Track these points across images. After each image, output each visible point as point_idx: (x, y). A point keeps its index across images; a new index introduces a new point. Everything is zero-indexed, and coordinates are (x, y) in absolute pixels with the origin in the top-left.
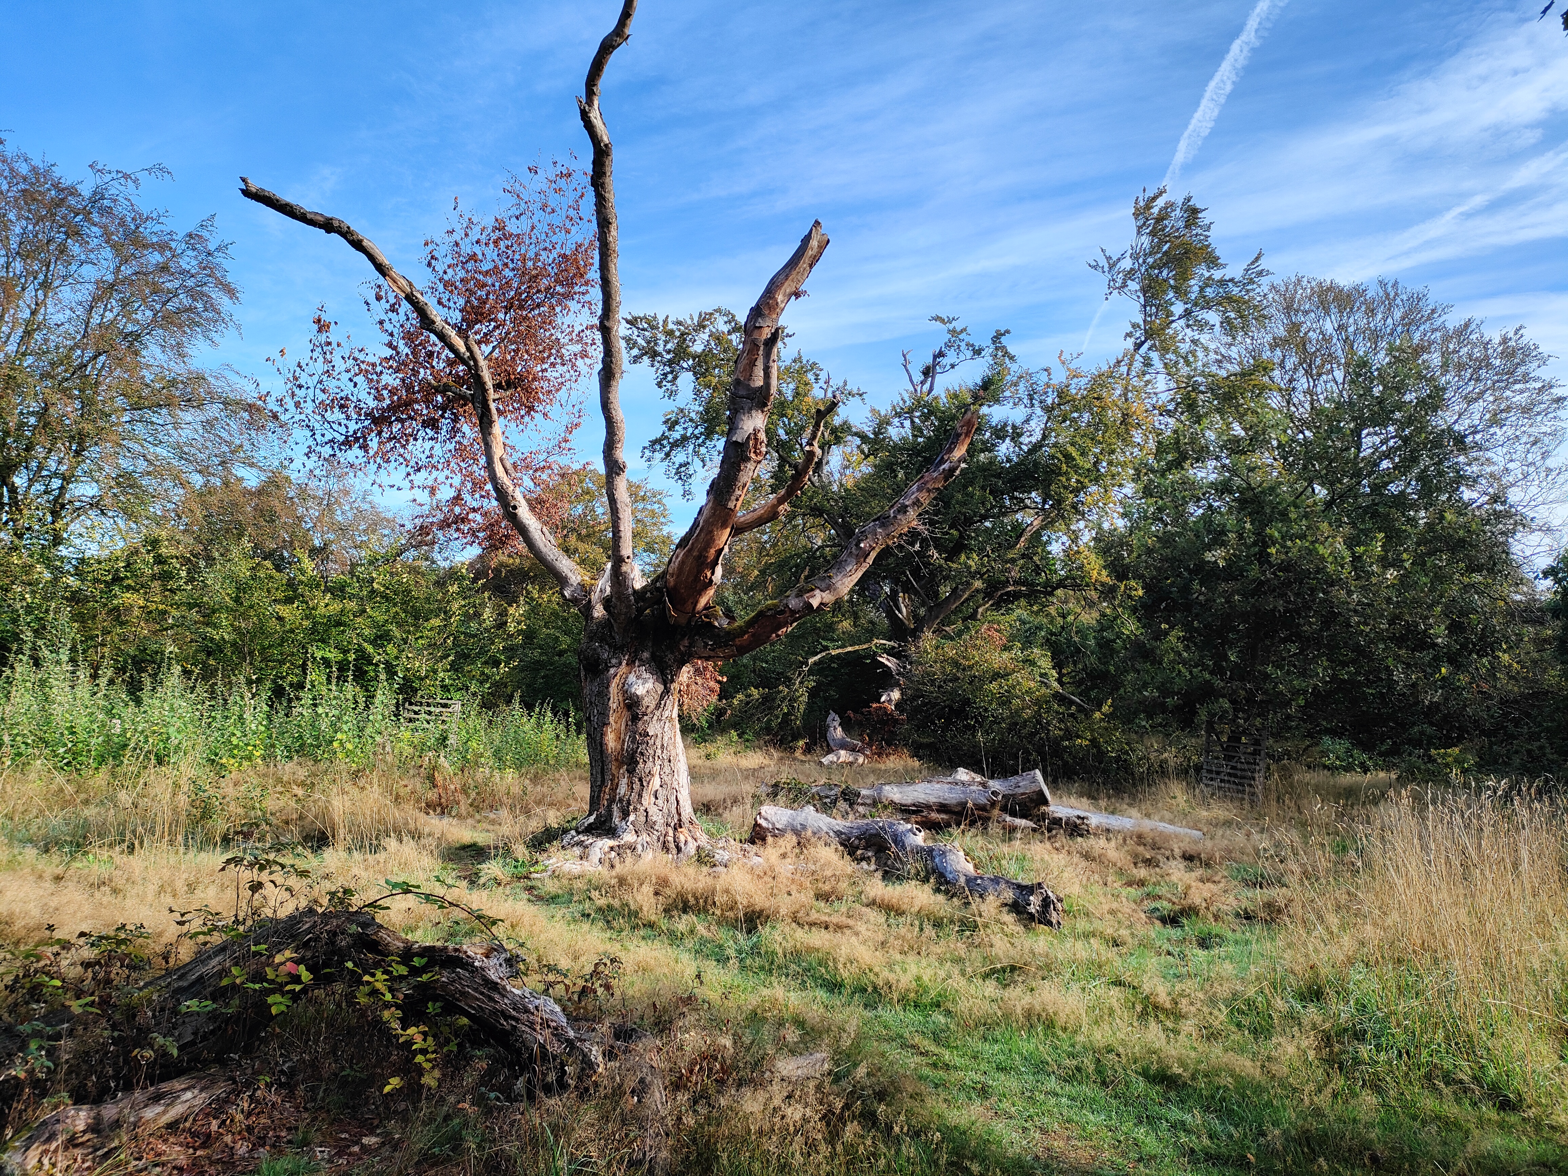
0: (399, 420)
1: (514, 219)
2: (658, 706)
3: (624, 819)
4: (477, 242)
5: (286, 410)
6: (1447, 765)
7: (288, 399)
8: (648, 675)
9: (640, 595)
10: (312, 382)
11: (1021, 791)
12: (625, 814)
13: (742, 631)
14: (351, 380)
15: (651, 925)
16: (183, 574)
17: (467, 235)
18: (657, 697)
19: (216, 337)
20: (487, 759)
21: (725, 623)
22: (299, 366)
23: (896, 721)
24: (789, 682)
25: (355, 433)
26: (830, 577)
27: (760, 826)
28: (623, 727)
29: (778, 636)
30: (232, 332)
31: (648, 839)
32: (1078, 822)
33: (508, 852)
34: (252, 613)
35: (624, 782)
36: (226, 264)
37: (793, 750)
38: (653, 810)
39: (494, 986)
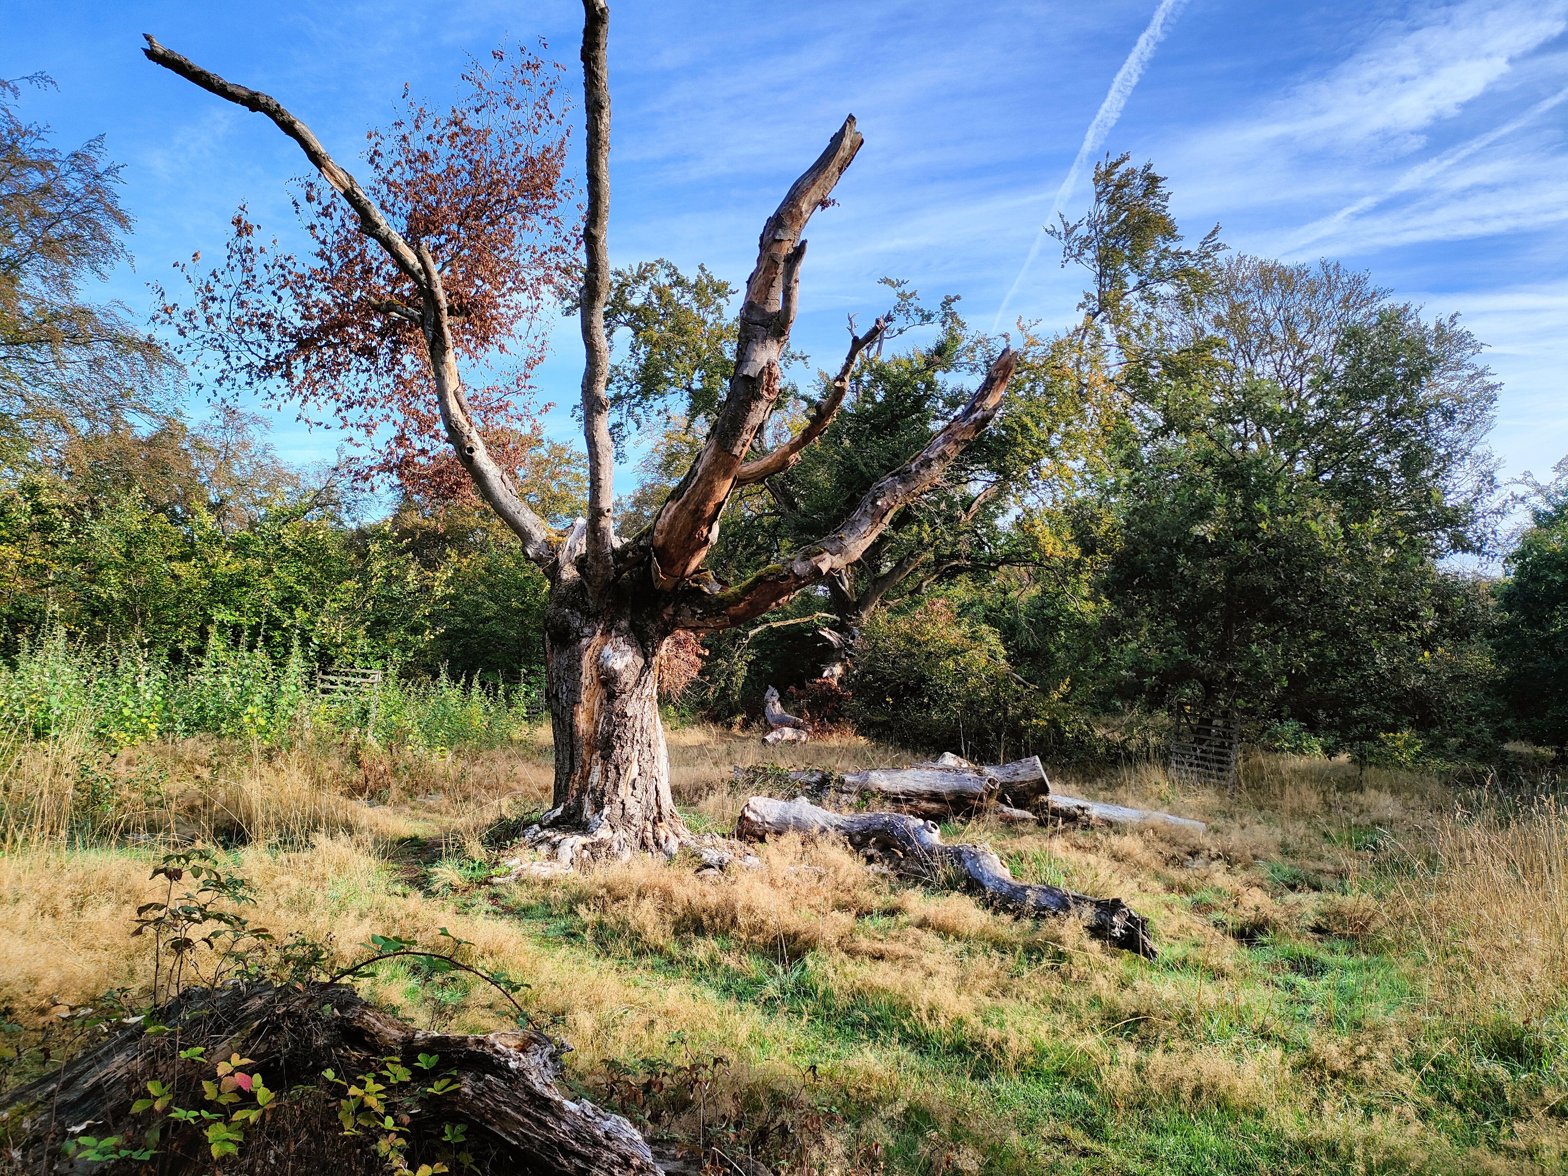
0: (329, 345)
1: (473, 111)
2: (637, 683)
3: (597, 812)
4: (429, 138)
5: (196, 328)
6: (1396, 749)
7: (199, 313)
8: (627, 647)
9: (620, 555)
10: (228, 294)
11: (1020, 779)
12: (599, 807)
13: (737, 599)
14: (274, 293)
15: (659, 951)
16: (67, 525)
17: (417, 127)
18: (637, 673)
19: (105, 269)
20: (416, 735)
21: (717, 588)
22: (214, 274)
23: (840, 698)
24: (729, 656)
25: (277, 357)
26: (841, 539)
27: (748, 819)
28: (596, 707)
29: (778, 605)
30: (122, 263)
31: (625, 836)
32: (1079, 812)
33: (460, 850)
34: (145, 570)
35: (597, 770)
36: (117, 188)
37: (730, 726)
38: (630, 802)
39: (545, 1104)
